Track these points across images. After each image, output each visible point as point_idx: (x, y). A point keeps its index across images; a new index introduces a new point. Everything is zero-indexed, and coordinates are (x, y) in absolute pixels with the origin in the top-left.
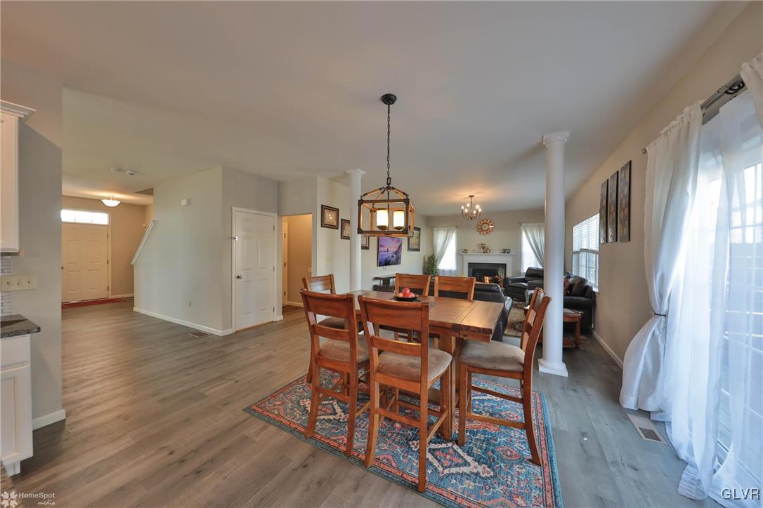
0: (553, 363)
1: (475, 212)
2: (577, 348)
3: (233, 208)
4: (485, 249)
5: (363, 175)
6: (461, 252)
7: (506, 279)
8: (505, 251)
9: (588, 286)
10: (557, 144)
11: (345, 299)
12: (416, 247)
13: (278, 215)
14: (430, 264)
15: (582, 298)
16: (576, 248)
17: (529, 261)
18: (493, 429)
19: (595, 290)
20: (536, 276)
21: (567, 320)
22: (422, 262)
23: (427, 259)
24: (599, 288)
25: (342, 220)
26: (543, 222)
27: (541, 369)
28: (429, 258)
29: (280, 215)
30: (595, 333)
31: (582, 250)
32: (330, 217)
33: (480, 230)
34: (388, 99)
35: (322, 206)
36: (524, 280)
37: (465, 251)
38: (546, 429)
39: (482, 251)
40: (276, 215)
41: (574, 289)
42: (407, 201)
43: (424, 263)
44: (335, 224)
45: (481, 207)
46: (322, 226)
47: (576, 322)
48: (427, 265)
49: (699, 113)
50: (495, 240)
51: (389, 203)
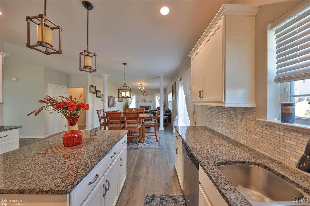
0: (162, 128)
1: (142, 89)
2: (167, 125)
3: (49, 84)
4: (145, 101)
5: (108, 76)
6: (137, 102)
7: (151, 111)
8: (151, 102)
9: (170, 111)
10: (162, 77)
11: (120, 113)
12: (121, 100)
13: (67, 87)
14: (126, 106)
15: (169, 114)
16: (168, 101)
17: (157, 105)
18: (149, 140)
19: (171, 111)
20: (158, 108)
21: (164, 118)
22: (123, 106)
23: (125, 105)
24: (172, 110)
25: (97, 90)
26: (159, 93)
27: (159, 130)
28: (126, 104)
29: (68, 87)
30: (171, 122)
31: (169, 101)
32: (93, 89)
33: (143, 95)
34: (125, 64)
35: (90, 85)
36: (156, 111)
37: (139, 102)
38: (159, 138)
39: (144, 101)
40: (66, 87)
41: (167, 112)
42: (131, 90)
43: (124, 106)
44: (94, 92)
45: (144, 88)
46: (90, 93)
47: (167, 119)
48: (125, 107)
49: (180, 79)
50: (148, 98)
51: (125, 90)
